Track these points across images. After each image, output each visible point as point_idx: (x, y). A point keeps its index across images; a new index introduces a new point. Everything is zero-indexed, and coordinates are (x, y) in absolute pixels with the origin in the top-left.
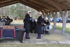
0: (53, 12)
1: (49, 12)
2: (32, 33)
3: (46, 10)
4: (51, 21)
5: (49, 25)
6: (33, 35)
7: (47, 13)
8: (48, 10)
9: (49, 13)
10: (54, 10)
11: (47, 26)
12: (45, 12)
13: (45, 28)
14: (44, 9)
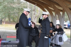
1: (62, 11)
3: (57, 6)
4: (66, 27)
5: (62, 34)
8: (61, 7)
9: (61, 13)
11: (59, 36)
12: (54, 11)
13: (54, 39)
14: (52, 6)
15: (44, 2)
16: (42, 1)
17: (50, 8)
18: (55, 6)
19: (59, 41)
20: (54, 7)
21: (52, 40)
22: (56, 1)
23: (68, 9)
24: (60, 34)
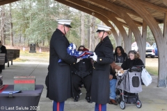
0: (154, 22)
1: (141, 24)
2: (76, 100)
3: (131, 16)
5: (140, 71)
6: (80, 107)
7: (133, 29)
8: (139, 16)
10: (159, 14)
11: (132, 75)
12: (126, 25)
13: (124, 81)
14: (123, 15)
15: (107, 9)
16: (104, 7)
17: (119, 19)
18: (128, 16)
19: (134, 86)
20: (126, 18)
21: (119, 84)
22: (129, 6)
23: (153, 19)
24: (134, 70)
